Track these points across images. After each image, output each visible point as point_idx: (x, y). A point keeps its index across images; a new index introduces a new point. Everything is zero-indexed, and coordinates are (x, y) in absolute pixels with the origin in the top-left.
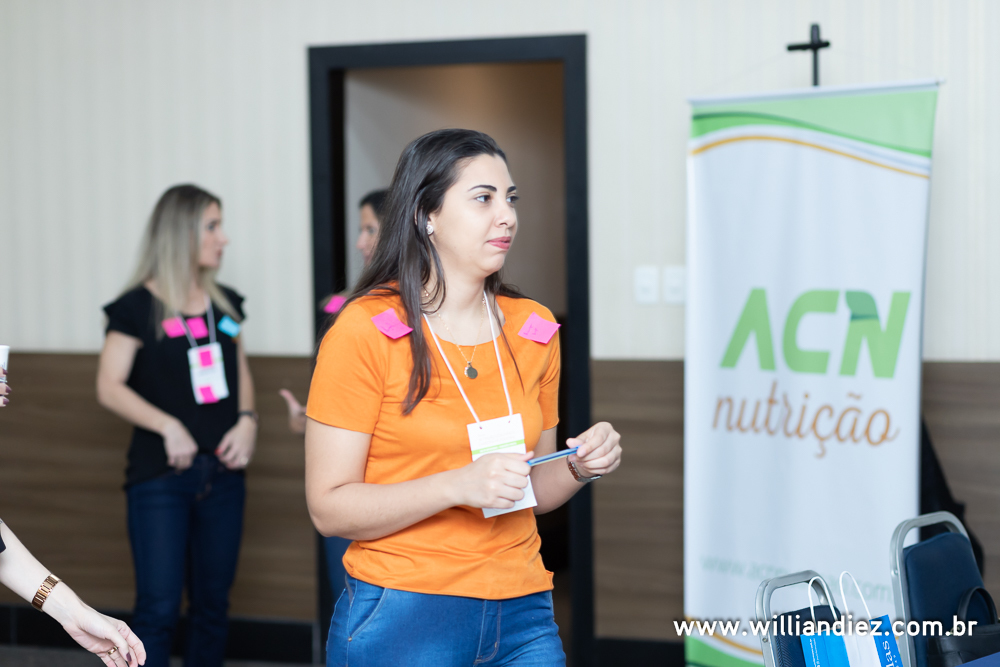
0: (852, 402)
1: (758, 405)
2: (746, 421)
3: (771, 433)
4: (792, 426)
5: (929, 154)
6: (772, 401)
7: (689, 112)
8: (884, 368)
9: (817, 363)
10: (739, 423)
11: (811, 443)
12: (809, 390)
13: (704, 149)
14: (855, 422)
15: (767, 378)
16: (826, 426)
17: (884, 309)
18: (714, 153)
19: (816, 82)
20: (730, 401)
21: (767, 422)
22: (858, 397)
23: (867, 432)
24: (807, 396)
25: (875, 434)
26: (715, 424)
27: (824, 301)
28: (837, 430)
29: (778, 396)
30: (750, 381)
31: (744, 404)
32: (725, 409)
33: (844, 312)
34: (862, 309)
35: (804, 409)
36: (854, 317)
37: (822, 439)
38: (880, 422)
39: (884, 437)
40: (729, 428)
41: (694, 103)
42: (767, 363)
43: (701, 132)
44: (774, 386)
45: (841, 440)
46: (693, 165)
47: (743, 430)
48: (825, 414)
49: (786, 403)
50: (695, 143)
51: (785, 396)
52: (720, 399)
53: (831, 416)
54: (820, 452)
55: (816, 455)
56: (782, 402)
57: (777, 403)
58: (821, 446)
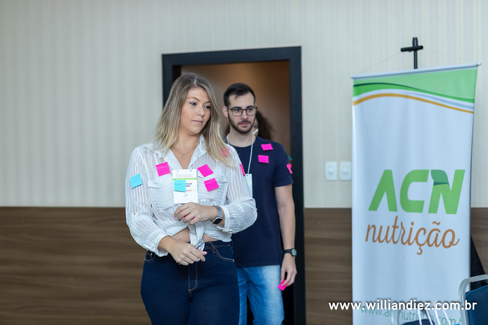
0: (435, 226)
1: (388, 228)
2: (382, 238)
3: (395, 243)
4: (405, 239)
5: (473, 101)
6: (395, 227)
7: (352, 83)
8: (451, 209)
9: (418, 207)
10: (379, 238)
11: (415, 247)
12: (414, 220)
13: (359, 101)
14: (437, 235)
15: (393, 215)
16: (422, 239)
17: (451, 179)
18: (365, 103)
19: (416, 66)
20: (374, 226)
21: (393, 237)
22: (438, 224)
23: (443, 241)
24: (412, 224)
25: (447, 243)
26: (367, 240)
27: (421, 176)
28: (428, 240)
29: (398, 224)
30: (384, 217)
31: (381, 227)
32: (372, 230)
33: (431, 181)
34: (440, 179)
35: (411, 229)
36: (435, 184)
37: (420, 245)
38: (449, 237)
39: (451, 244)
40: (374, 241)
41: (354, 78)
42: (393, 207)
43: (358, 93)
44: (397, 217)
45: (430, 246)
46: (354, 109)
47: (381, 242)
48: (422, 232)
49: (402, 227)
50: (355, 99)
51: (402, 224)
52: (369, 226)
53: (425, 234)
54: (419, 252)
55: (418, 253)
56: (400, 227)
57: (398, 227)
58: (420, 249)
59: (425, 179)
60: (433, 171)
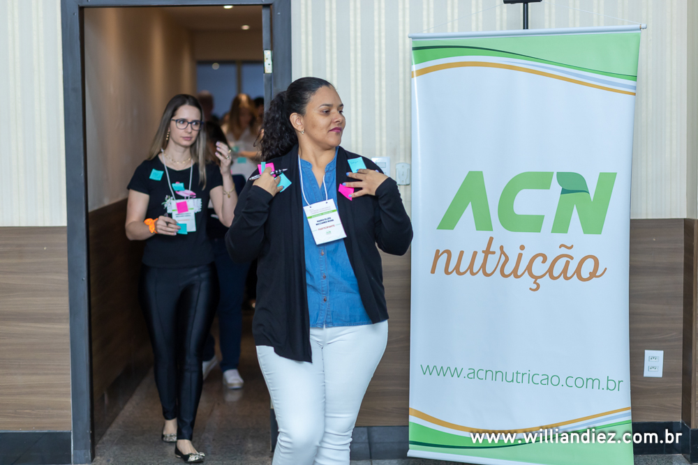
0: (564, 251)
1: (475, 253)
2: (463, 268)
3: (488, 275)
4: (508, 270)
5: (635, 78)
6: (487, 252)
7: (409, 44)
10: (457, 268)
11: (527, 281)
12: (526, 243)
13: (422, 72)
14: (567, 263)
15: (486, 235)
16: (538, 268)
17: (592, 186)
19: (526, 26)
20: (448, 252)
21: (483, 266)
22: (570, 248)
23: (578, 271)
24: (522, 248)
25: (585, 273)
26: (433, 271)
27: (539, 180)
28: (550, 271)
29: (495, 248)
31: (462, 253)
32: (444, 258)
33: (556, 188)
34: (572, 186)
35: (520, 256)
36: (564, 192)
37: (537, 278)
38: (589, 266)
39: (593, 275)
40: (447, 272)
41: (412, 39)
43: (419, 61)
44: (491, 239)
45: (553, 278)
46: (417, 82)
47: (460, 274)
48: (541, 259)
49: (502, 252)
50: (414, 68)
51: (502, 248)
52: (438, 251)
53: (544, 262)
54: (535, 286)
55: (531, 289)
56: (498, 252)
57: (494, 253)
58: (535, 282)
59: (546, 186)
60: (559, 174)
